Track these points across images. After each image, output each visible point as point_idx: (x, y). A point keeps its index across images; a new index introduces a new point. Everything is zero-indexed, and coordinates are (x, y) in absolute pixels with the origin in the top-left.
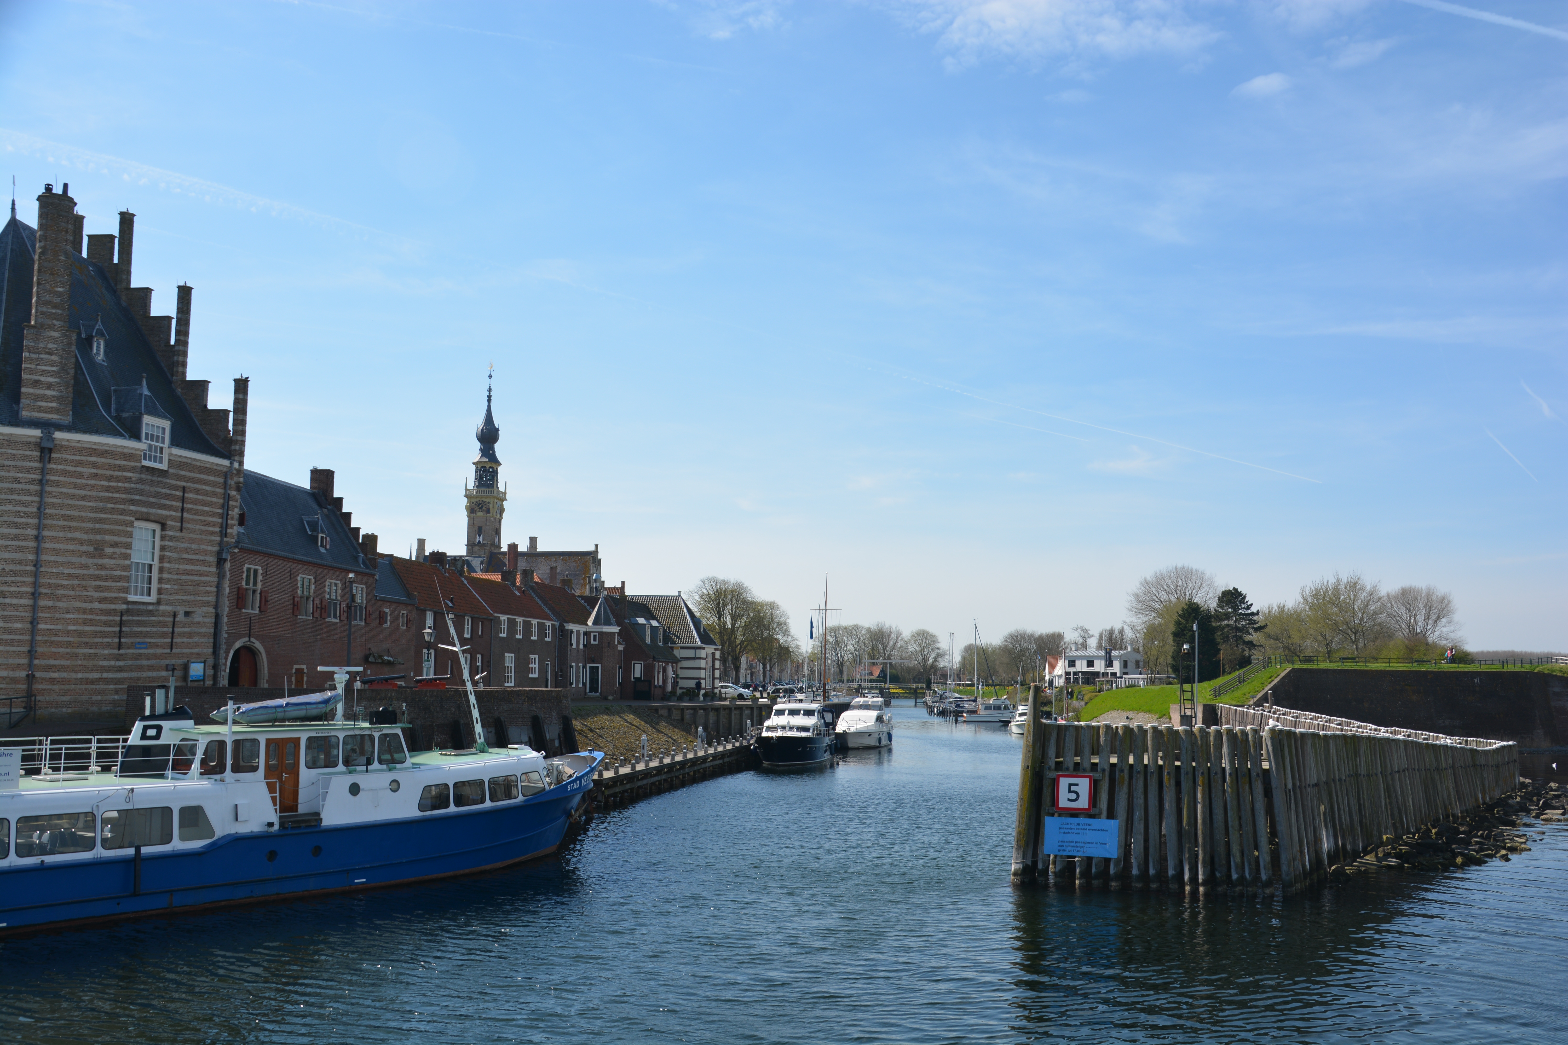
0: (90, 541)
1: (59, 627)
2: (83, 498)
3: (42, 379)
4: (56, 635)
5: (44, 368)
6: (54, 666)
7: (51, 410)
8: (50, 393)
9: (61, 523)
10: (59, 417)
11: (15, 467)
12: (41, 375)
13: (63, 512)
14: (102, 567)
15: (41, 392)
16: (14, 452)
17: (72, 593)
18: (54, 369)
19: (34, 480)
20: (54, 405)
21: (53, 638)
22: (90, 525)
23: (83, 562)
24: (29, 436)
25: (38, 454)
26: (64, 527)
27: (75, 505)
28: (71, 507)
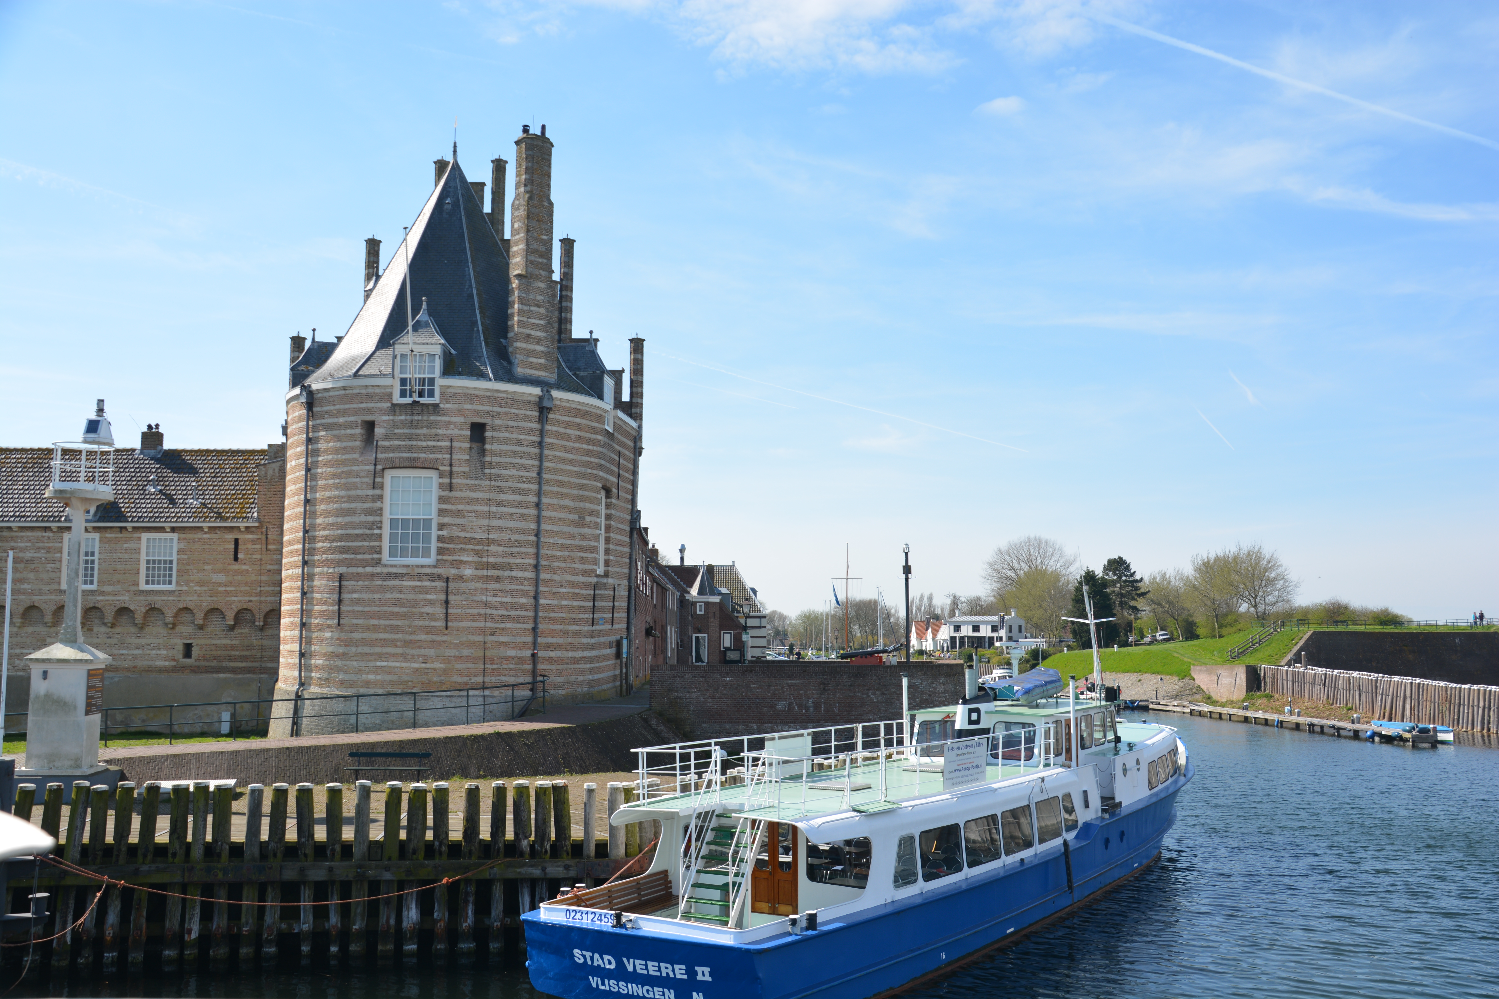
0: (576, 508)
1: (555, 602)
2: (571, 462)
3: (533, 333)
4: (553, 611)
5: (533, 321)
6: (552, 644)
7: (540, 367)
8: (539, 348)
9: (555, 489)
10: (547, 374)
11: (518, 428)
12: (532, 329)
13: (557, 477)
14: (583, 537)
15: (532, 347)
16: (516, 411)
17: (563, 565)
18: (542, 322)
19: (534, 442)
20: (542, 361)
21: (552, 615)
22: (575, 492)
23: (572, 532)
24: (530, 394)
25: (537, 414)
26: (557, 493)
27: (565, 470)
28: (563, 472)
